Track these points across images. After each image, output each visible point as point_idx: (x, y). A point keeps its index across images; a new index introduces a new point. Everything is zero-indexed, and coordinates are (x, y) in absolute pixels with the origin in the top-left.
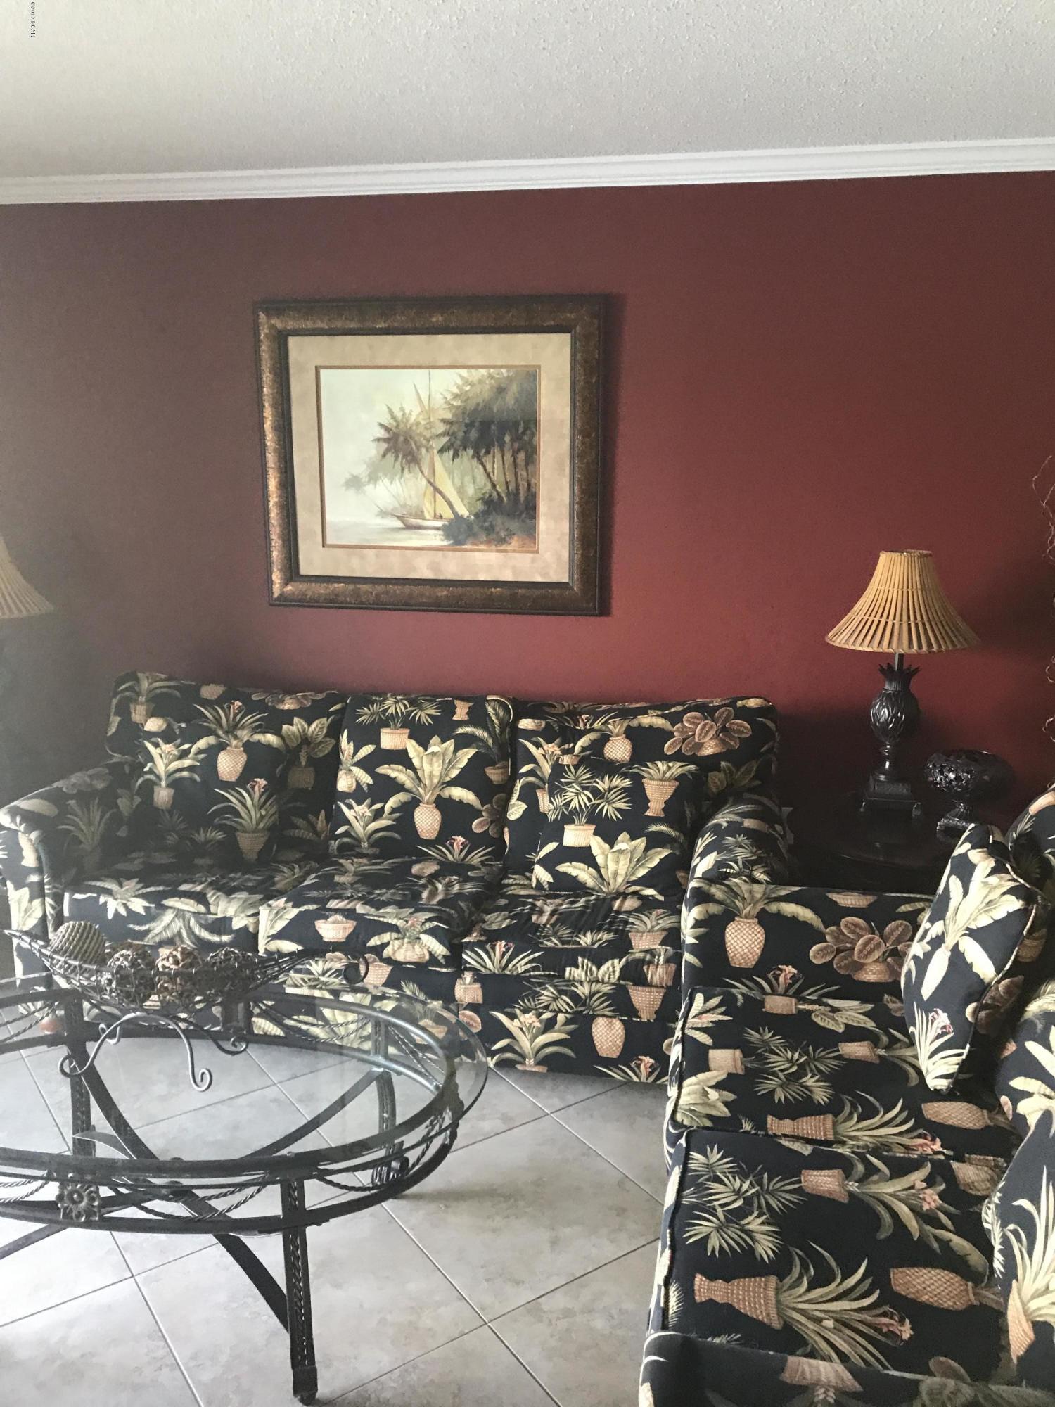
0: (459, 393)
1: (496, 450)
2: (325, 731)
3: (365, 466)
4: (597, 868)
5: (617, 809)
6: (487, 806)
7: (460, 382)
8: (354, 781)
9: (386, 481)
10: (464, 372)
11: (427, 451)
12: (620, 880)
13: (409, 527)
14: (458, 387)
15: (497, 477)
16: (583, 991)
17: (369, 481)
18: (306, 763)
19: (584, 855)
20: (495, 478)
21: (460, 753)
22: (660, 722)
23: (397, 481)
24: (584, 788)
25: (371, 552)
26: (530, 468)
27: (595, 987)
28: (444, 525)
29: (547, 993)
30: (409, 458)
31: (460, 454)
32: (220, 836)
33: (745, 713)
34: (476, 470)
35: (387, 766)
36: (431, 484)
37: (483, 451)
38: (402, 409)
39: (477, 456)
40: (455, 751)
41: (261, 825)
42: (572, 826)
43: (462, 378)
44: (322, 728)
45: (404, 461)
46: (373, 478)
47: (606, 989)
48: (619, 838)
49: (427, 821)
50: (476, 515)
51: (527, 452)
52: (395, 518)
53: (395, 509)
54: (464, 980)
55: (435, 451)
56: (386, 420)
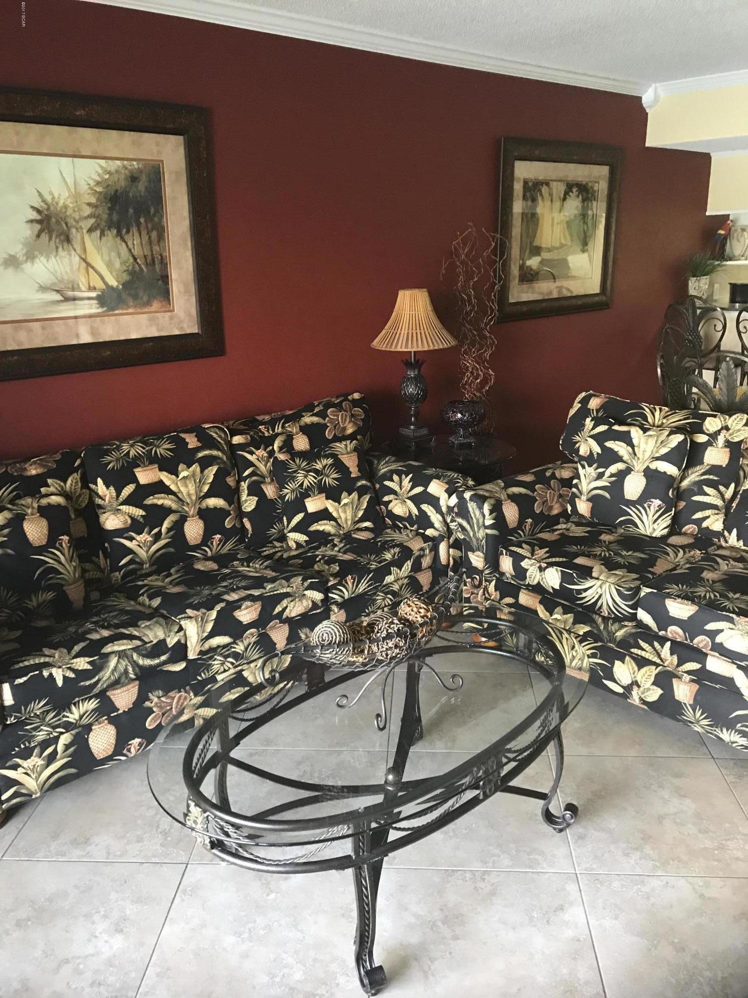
0: (100, 180)
1: (134, 230)
2: (80, 484)
3: (21, 246)
4: (335, 519)
5: (334, 479)
6: (233, 506)
7: (101, 172)
8: (127, 517)
9: (43, 259)
10: (102, 162)
11: (77, 229)
12: (349, 523)
13: (67, 299)
14: (99, 175)
15: (137, 251)
16: (396, 587)
17: (26, 261)
18: (75, 515)
19: (324, 514)
20: (135, 253)
21: (206, 471)
22: (315, 419)
23: (53, 258)
24: (308, 471)
25: (37, 325)
26: (162, 244)
27: (400, 582)
28: (98, 295)
29: (379, 597)
30: (62, 237)
31: (106, 233)
32: (50, 595)
33: (355, 403)
34: (120, 247)
35: (152, 497)
36: (85, 260)
37: (124, 231)
38: (51, 193)
39: (119, 234)
40: (202, 471)
41: (77, 575)
42: (310, 499)
43: (101, 167)
44: (77, 482)
45: (58, 240)
46: (30, 256)
47: (406, 581)
48: (342, 497)
49: (194, 530)
50: (123, 285)
51: (158, 231)
52: (55, 292)
53: (54, 284)
54: (333, 611)
55: (85, 231)
56: (38, 203)
